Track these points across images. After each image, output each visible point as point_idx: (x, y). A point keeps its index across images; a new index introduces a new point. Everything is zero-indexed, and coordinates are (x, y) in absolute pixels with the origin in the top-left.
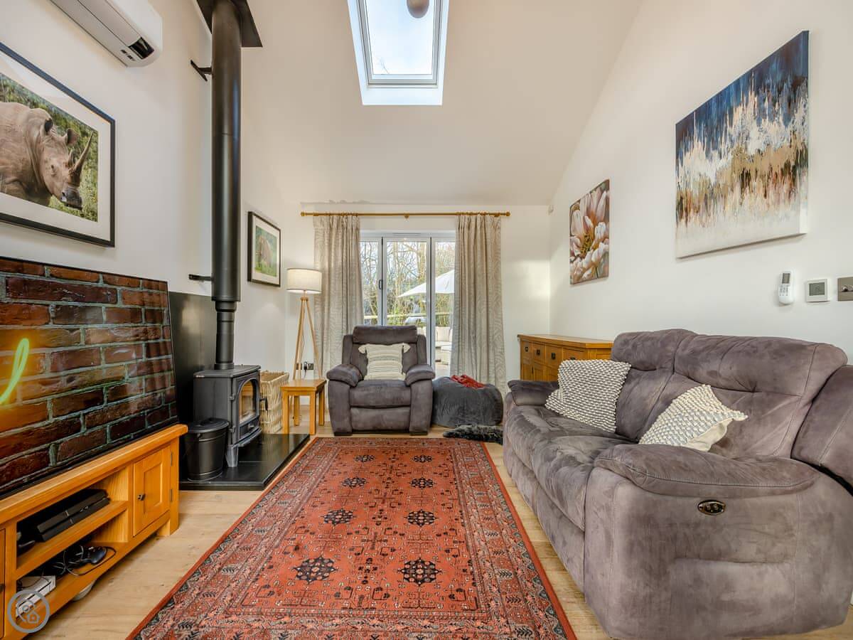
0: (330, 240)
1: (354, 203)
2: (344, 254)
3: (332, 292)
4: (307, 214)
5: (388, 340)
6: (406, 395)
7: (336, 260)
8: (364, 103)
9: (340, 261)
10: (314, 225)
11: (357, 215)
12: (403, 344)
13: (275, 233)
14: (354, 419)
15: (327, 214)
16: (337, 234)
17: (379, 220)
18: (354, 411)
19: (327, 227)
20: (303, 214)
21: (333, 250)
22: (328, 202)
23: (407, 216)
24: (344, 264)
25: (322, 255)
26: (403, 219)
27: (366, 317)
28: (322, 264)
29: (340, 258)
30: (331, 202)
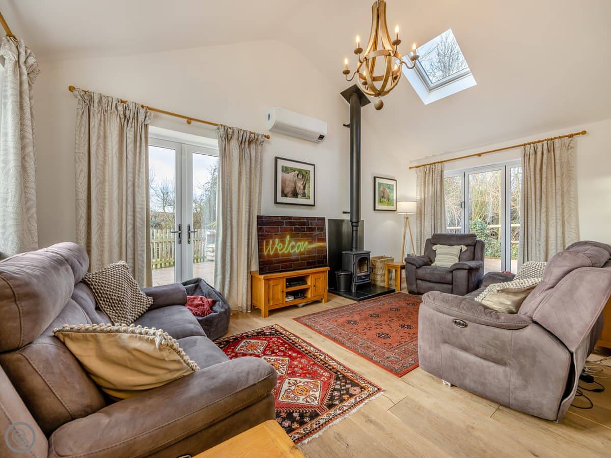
0: (425, 181)
1: (441, 154)
2: (433, 189)
3: (426, 213)
4: (412, 168)
5: (453, 243)
6: (449, 277)
7: (428, 192)
8: (426, 104)
9: (430, 193)
10: (417, 173)
11: (442, 162)
12: (462, 246)
13: (393, 183)
14: (418, 286)
15: (423, 166)
16: (429, 176)
17: (458, 162)
18: (419, 282)
19: (423, 174)
20: (410, 168)
21: (426, 187)
22: (424, 157)
23: (479, 155)
24: (433, 195)
25: (421, 191)
26: (477, 158)
27: (448, 228)
28: (421, 196)
29: (431, 191)
30: (427, 157)
